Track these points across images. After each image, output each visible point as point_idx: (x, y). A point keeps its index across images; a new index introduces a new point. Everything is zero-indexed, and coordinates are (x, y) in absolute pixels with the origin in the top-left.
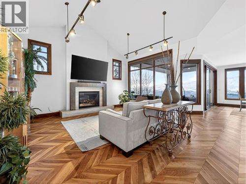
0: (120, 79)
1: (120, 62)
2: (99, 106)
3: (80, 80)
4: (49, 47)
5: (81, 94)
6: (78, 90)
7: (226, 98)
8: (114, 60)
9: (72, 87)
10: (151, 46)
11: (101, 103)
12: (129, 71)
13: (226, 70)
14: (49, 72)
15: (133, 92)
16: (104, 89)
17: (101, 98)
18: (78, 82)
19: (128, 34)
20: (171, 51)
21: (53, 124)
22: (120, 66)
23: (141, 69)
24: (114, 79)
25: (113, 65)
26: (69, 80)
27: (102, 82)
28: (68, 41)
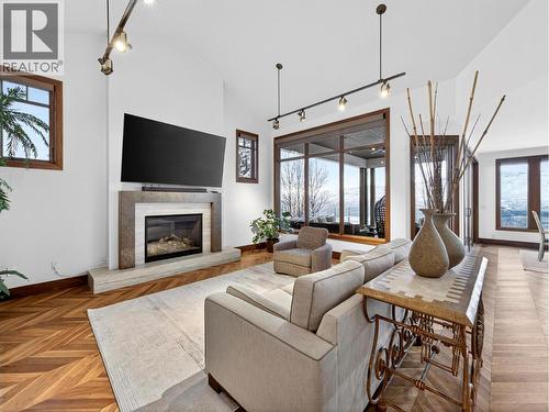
0: (254, 180)
1: (254, 138)
2: (200, 251)
3: (148, 185)
4: (55, 88)
5: (150, 222)
6: (142, 211)
7: (498, 227)
8: (239, 134)
9: (126, 204)
10: (342, 96)
11: (206, 243)
12: (277, 160)
13: (499, 162)
14: (55, 162)
15: (287, 214)
16: (215, 207)
17: (206, 232)
18: (143, 189)
19: (279, 66)
20: (385, 114)
21: (60, 322)
22: (255, 149)
23: (306, 158)
24: (239, 180)
25: (238, 146)
26: (117, 185)
27: (209, 189)
28: (108, 71)
